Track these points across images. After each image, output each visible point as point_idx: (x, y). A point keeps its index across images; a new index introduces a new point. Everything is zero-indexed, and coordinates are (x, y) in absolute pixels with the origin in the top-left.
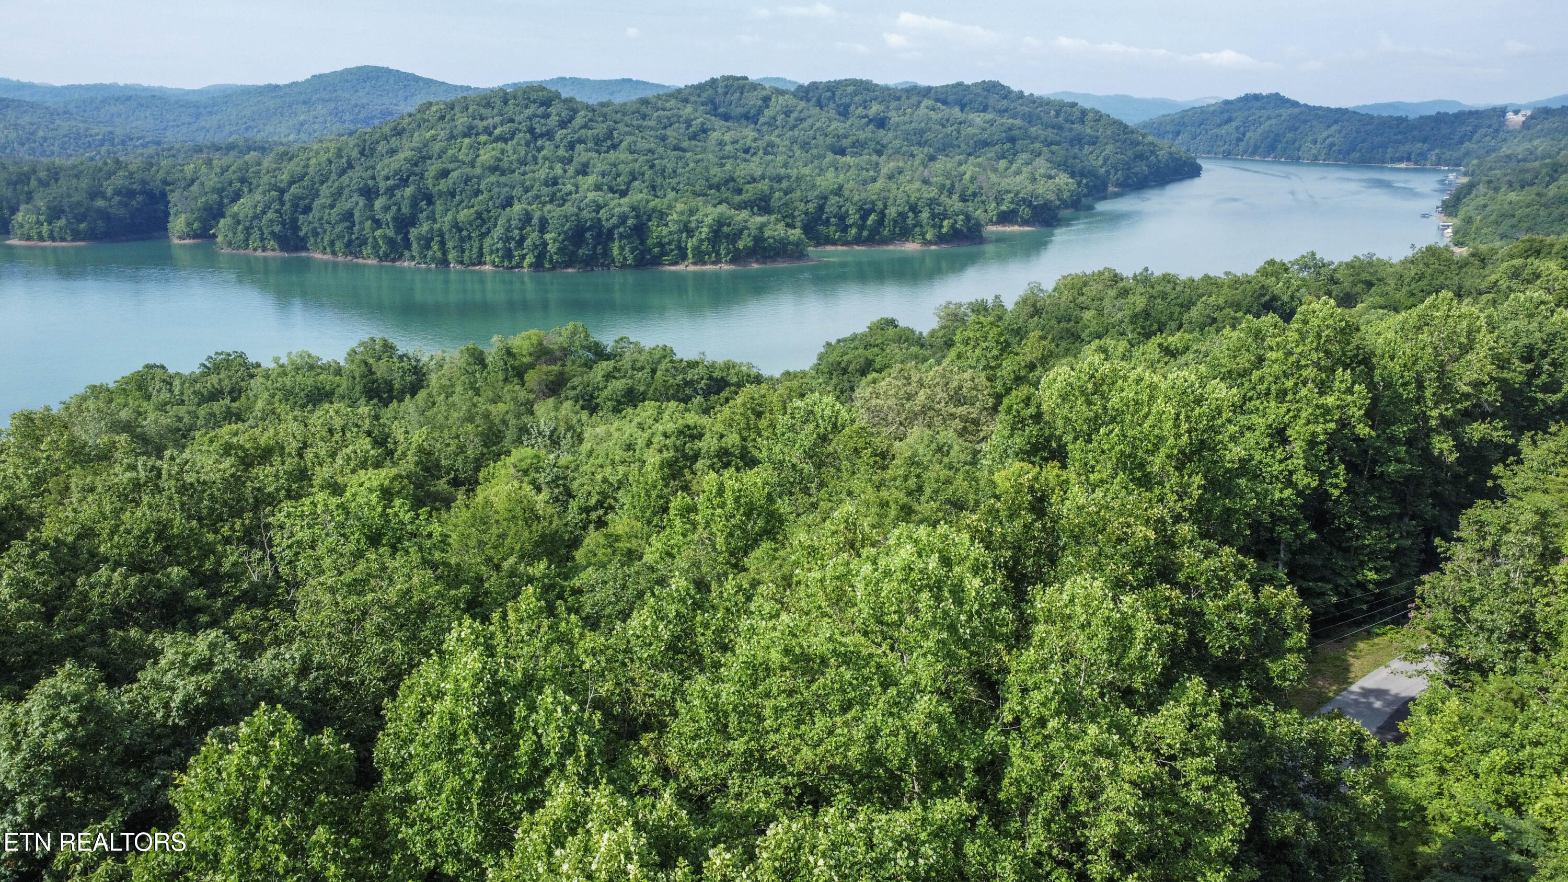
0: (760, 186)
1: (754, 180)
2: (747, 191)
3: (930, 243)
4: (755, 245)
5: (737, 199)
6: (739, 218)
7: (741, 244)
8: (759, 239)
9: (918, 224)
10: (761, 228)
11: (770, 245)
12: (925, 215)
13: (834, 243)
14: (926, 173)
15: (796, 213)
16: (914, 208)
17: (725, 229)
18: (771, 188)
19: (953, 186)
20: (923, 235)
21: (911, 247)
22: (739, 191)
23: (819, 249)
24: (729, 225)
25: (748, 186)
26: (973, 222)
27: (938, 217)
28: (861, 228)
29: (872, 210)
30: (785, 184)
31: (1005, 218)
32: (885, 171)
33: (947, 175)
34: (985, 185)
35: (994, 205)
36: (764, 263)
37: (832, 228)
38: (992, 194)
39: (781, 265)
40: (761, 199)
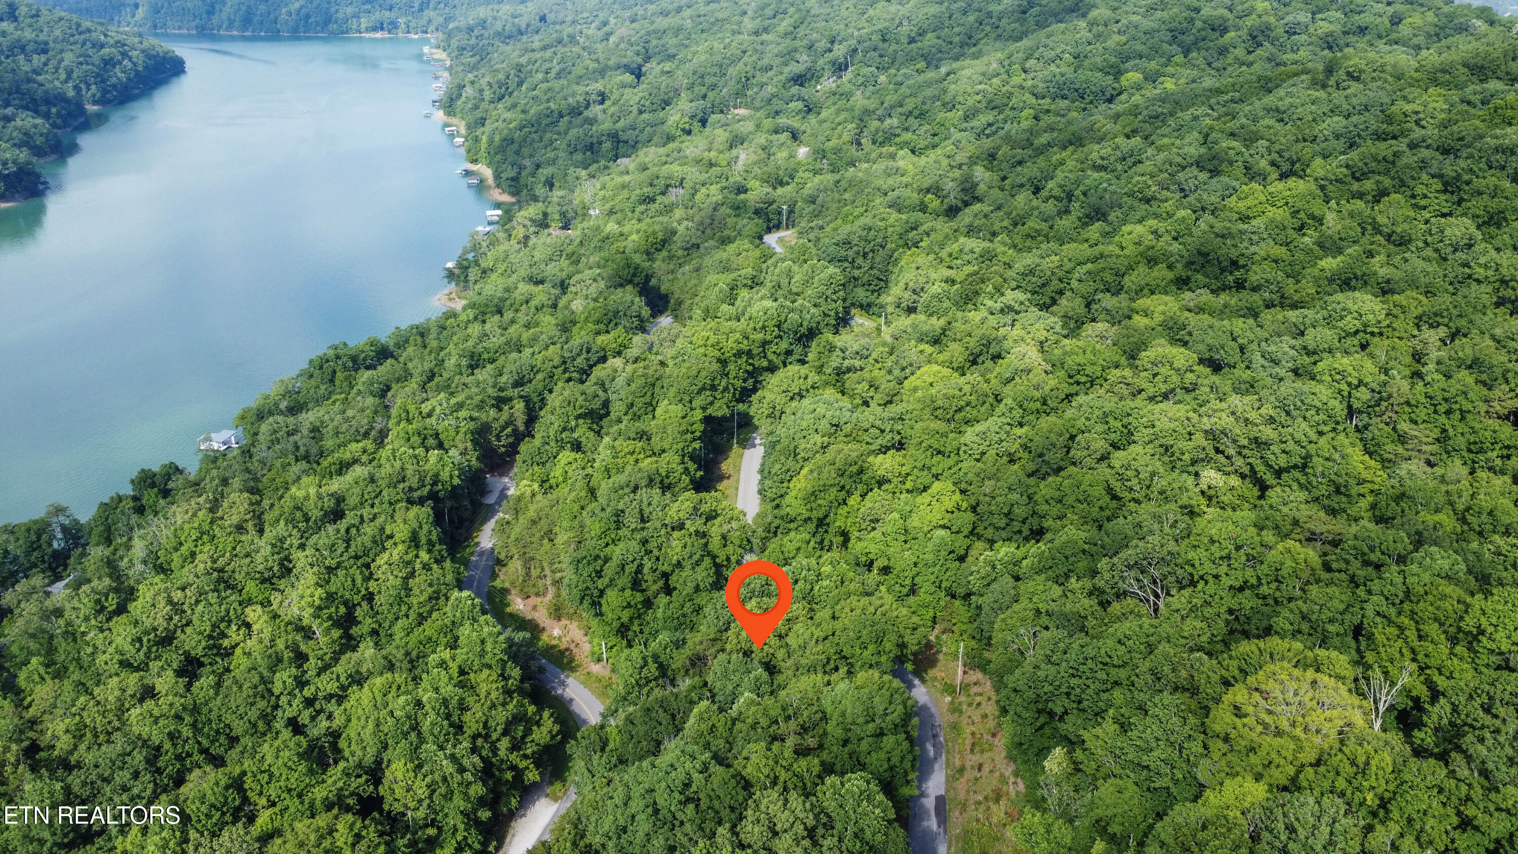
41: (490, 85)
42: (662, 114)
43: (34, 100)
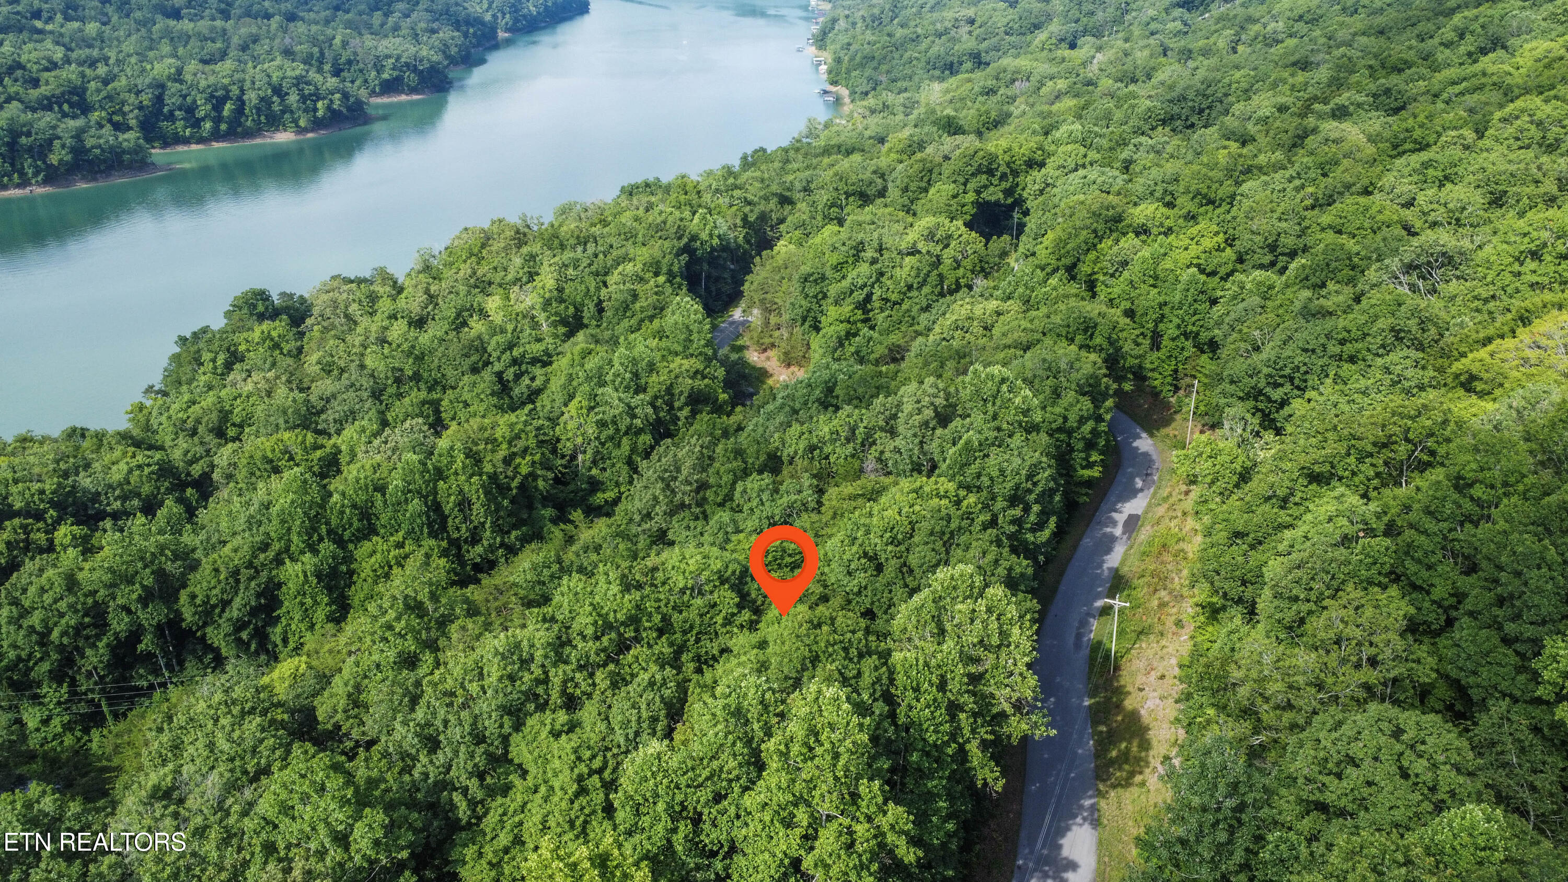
0: (64, 74)
1: (53, 66)
2: (47, 83)
3: (305, 130)
4: (76, 158)
5: (34, 94)
6: (42, 124)
7: (54, 159)
8: (79, 151)
9: (286, 110)
10: (78, 135)
11: (96, 156)
12: (293, 98)
13: (186, 141)
14: (287, 41)
15: (126, 108)
16: (278, 91)
17: (23, 140)
18: (82, 74)
19: (322, 54)
20: (295, 121)
21: (284, 137)
22: (35, 83)
23: (168, 150)
24: (28, 134)
25: (46, 75)
26: (352, 100)
27: (310, 99)
28: (218, 120)
29: (226, 98)
30: (102, 70)
31: (390, 87)
32: (235, 40)
33: (314, 41)
34: (359, 50)
35: (374, 73)
36: (95, 179)
37: (179, 124)
38: (370, 60)
39: (119, 181)
40: (70, 93)
41: (863, 18)
42: (1029, 38)
43: (458, 21)
